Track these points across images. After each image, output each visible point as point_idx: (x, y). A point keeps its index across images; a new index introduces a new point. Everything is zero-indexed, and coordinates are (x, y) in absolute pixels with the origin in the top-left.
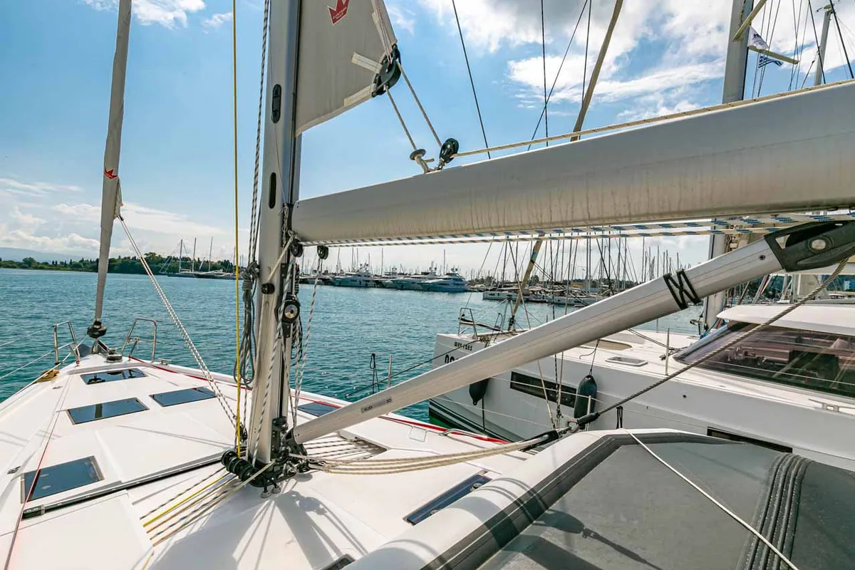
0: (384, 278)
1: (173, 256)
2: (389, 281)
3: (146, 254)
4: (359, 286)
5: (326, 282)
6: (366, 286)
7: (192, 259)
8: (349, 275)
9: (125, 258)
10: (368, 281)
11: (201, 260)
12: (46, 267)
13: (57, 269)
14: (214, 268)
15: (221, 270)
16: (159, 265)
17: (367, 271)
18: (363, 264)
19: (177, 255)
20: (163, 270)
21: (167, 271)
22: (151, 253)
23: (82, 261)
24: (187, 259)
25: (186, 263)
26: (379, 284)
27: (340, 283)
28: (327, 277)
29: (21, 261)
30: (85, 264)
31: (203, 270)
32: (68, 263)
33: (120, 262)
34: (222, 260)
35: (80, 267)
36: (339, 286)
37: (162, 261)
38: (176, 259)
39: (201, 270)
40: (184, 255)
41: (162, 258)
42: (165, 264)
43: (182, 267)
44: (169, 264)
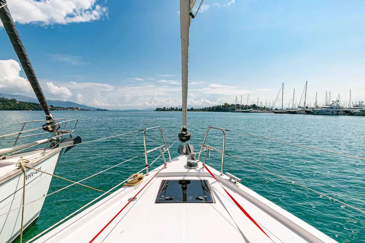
0: (352, 109)
1: (233, 104)
2: (357, 111)
3: (224, 104)
4: (332, 114)
5: (308, 113)
6: (337, 114)
7: (240, 105)
8: (324, 108)
9: (218, 106)
10: (339, 111)
11: (244, 105)
12: (196, 110)
13: (199, 111)
14: (249, 108)
15: (252, 109)
16: (228, 108)
17: (338, 105)
18: (335, 101)
19: (235, 104)
20: (230, 110)
21: (231, 110)
22: (226, 103)
23: (205, 108)
24: (238, 105)
25: (238, 106)
26: (348, 113)
27: (318, 113)
28: (309, 110)
29: (190, 109)
30: (206, 109)
31: (245, 109)
32: (202, 109)
33: (216, 107)
34: (252, 104)
35: (205, 110)
36: (317, 114)
37: (230, 106)
38: (234, 105)
39: (244, 109)
40: (237, 103)
41: (229, 105)
42: (230, 108)
43: (237, 108)
44: (232, 107)
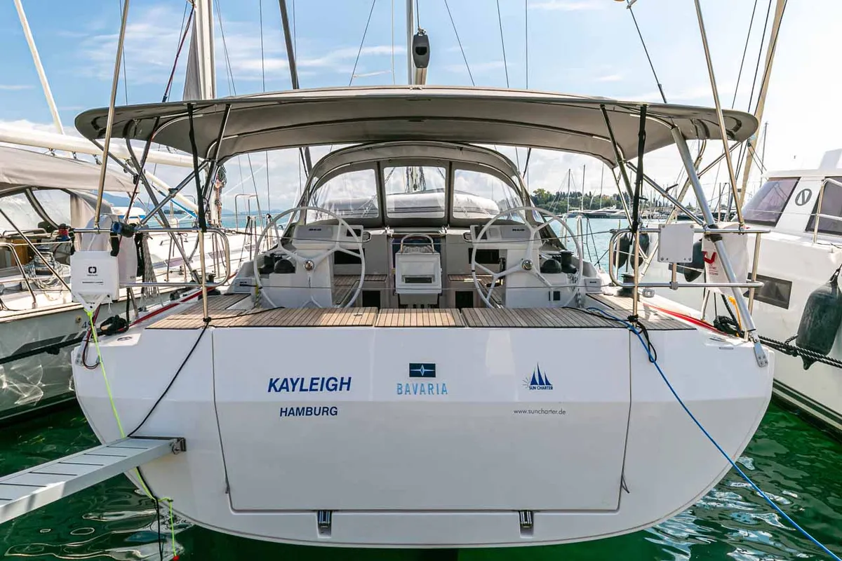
1: (561, 191)
3: (535, 192)
7: (582, 193)
11: (592, 195)
14: (608, 204)
15: (615, 207)
16: (548, 204)
19: (565, 190)
22: (540, 190)
24: (576, 194)
25: (575, 199)
31: (594, 207)
37: (551, 198)
38: (564, 196)
39: (591, 208)
40: (572, 190)
41: (551, 196)
42: (552, 203)
43: (571, 204)
44: (557, 203)
